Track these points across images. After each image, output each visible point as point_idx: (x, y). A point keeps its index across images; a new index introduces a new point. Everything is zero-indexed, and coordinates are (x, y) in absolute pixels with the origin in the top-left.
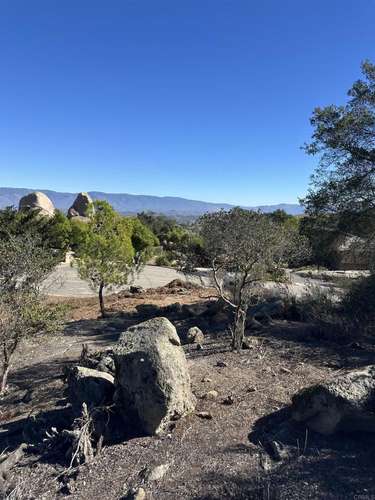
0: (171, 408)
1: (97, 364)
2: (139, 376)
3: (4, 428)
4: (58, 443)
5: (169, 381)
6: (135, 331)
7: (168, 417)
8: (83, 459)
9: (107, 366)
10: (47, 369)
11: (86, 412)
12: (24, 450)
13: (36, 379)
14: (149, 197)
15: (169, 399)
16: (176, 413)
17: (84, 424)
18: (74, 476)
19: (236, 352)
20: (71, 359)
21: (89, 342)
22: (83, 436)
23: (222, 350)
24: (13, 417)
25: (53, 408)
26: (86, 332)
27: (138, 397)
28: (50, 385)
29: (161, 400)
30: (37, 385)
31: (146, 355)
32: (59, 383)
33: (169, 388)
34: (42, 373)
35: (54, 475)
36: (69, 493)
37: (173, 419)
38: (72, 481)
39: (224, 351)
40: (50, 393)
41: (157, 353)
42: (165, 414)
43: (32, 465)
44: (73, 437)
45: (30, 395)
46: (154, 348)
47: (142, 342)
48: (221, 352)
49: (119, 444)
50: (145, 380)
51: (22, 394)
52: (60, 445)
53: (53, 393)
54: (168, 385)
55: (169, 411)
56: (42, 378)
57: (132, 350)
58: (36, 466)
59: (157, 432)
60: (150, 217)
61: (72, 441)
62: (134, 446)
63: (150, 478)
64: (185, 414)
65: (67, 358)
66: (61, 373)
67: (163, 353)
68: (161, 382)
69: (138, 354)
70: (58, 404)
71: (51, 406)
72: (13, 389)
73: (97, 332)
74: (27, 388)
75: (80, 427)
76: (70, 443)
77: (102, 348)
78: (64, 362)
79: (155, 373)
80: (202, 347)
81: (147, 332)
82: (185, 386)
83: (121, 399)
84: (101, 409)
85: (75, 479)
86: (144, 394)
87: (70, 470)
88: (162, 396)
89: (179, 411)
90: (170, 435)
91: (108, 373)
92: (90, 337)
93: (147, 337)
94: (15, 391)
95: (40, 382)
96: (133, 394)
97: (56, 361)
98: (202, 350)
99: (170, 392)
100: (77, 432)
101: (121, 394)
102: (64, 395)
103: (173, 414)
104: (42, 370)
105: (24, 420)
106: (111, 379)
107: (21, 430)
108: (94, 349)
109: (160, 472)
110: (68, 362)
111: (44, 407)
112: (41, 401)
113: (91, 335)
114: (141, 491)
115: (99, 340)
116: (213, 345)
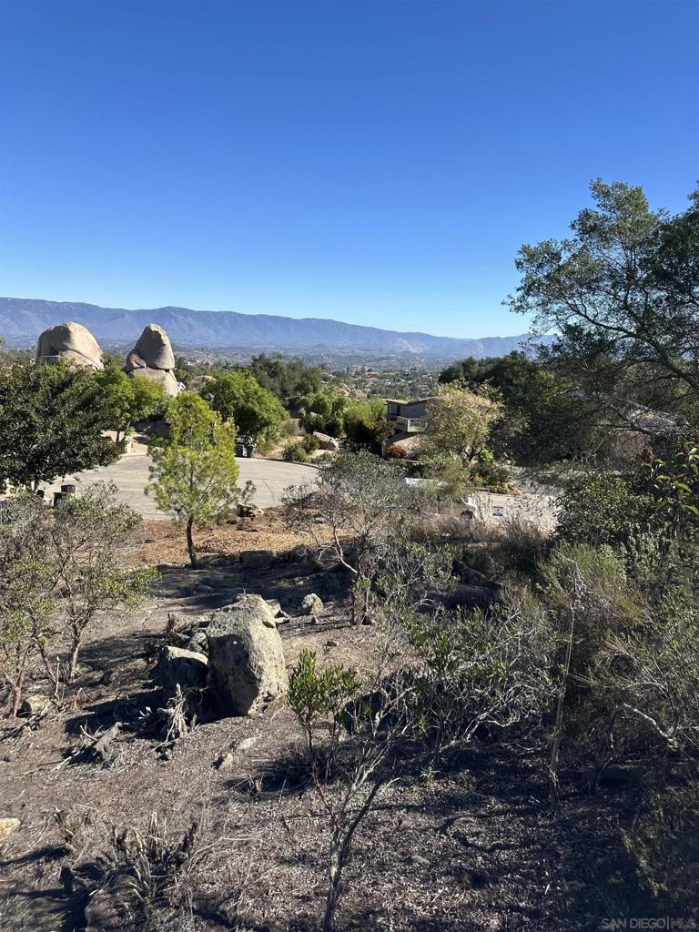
0: (263, 689)
1: (188, 641)
2: (232, 658)
3: (90, 711)
4: (153, 721)
5: (260, 664)
6: (230, 611)
7: (260, 698)
8: (177, 735)
9: (200, 644)
10: (124, 646)
11: (179, 693)
12: (120, 728)
13: (111, 657)
14: (275, 319)
15: (260, 680)
16: (269, 695)
17: (178, 703)
18: (171, 747)
19: (354, 628)
20: (153, 633)
21: (175, 608)
22: (177, 714)
23: (340, 625)
24: (95, 700)
25: (140, 691)
26: (170, 592)
27: (230, 678)
28: (130, 666)
29: (252, 682)
30: (114, 665)
31: (239, 638)
32: (141, 663)
33: (261, 670)
34: (118, 651)
35: (152, 747)
36: (167, 759)
37: (266, 700)
38: (169, 750)
39: (342, 627)
40: (131, 675)
41: (250, 636)
42: (256, 695)
43: (129, 740)
44: (168, 715)
45: (109, 677)
46: (246, 631)
47: (235, 625)
48: (338, 628)
49: (212, 722)
50: (238, 662)
51: (97, 676)
52: (155, 724)
53: (136, 675)
54: (259, 667)
55: (261, 692)
56: (118, 657)
57: (226, 633)
58: (133, 741)
59: (249, 712)
60: (276, 364)
61: (166, 719)
62: (227, 724)
63: (238, 748)
64: (279, 696)
65: (148, 631)
66: (142, 650)
67: (255, 636)
68: (253, 664)
69: (231, 637)
70: (145, 686)
71: (137, 688)
72: (85, 669)
73: (186, 592)
74: (103, 669)
75: (174, 707)
76: (166, 721)
77: (193, 618)
78: (145, 637)
79: (247, 656)
80: (317, 621)
81: (241, 613)
82: (279, 668)
83: (215, 681)
84: (194, 690)
85: (172, 749)
86: (236, 675)
87: (166, 743)
88: (254, 678)
89: (272, 693)
90: (261, 715)
91: (201, 652)
92: (176, 600)
93: (240, 619)
94: (88, 672)
95: (117, 662)
96: (227, 675)
97: (134, 635)
98: (317, 625)
99: (261, 673)
100: (171, 710)
101: (214, 675)
102: (150, 678)
103: (266, 695)
104: (117, 646)
105: (109, 702)
106: (204, 660)
107: (112, 710)
108: (183, 620)
109: (247, 744)
110: (149, 636)
111: (128, 690)
112: (123, 683)
113: (177, 597)
114: (230, 755)
115: (189, 604)
116: (332, 618)
